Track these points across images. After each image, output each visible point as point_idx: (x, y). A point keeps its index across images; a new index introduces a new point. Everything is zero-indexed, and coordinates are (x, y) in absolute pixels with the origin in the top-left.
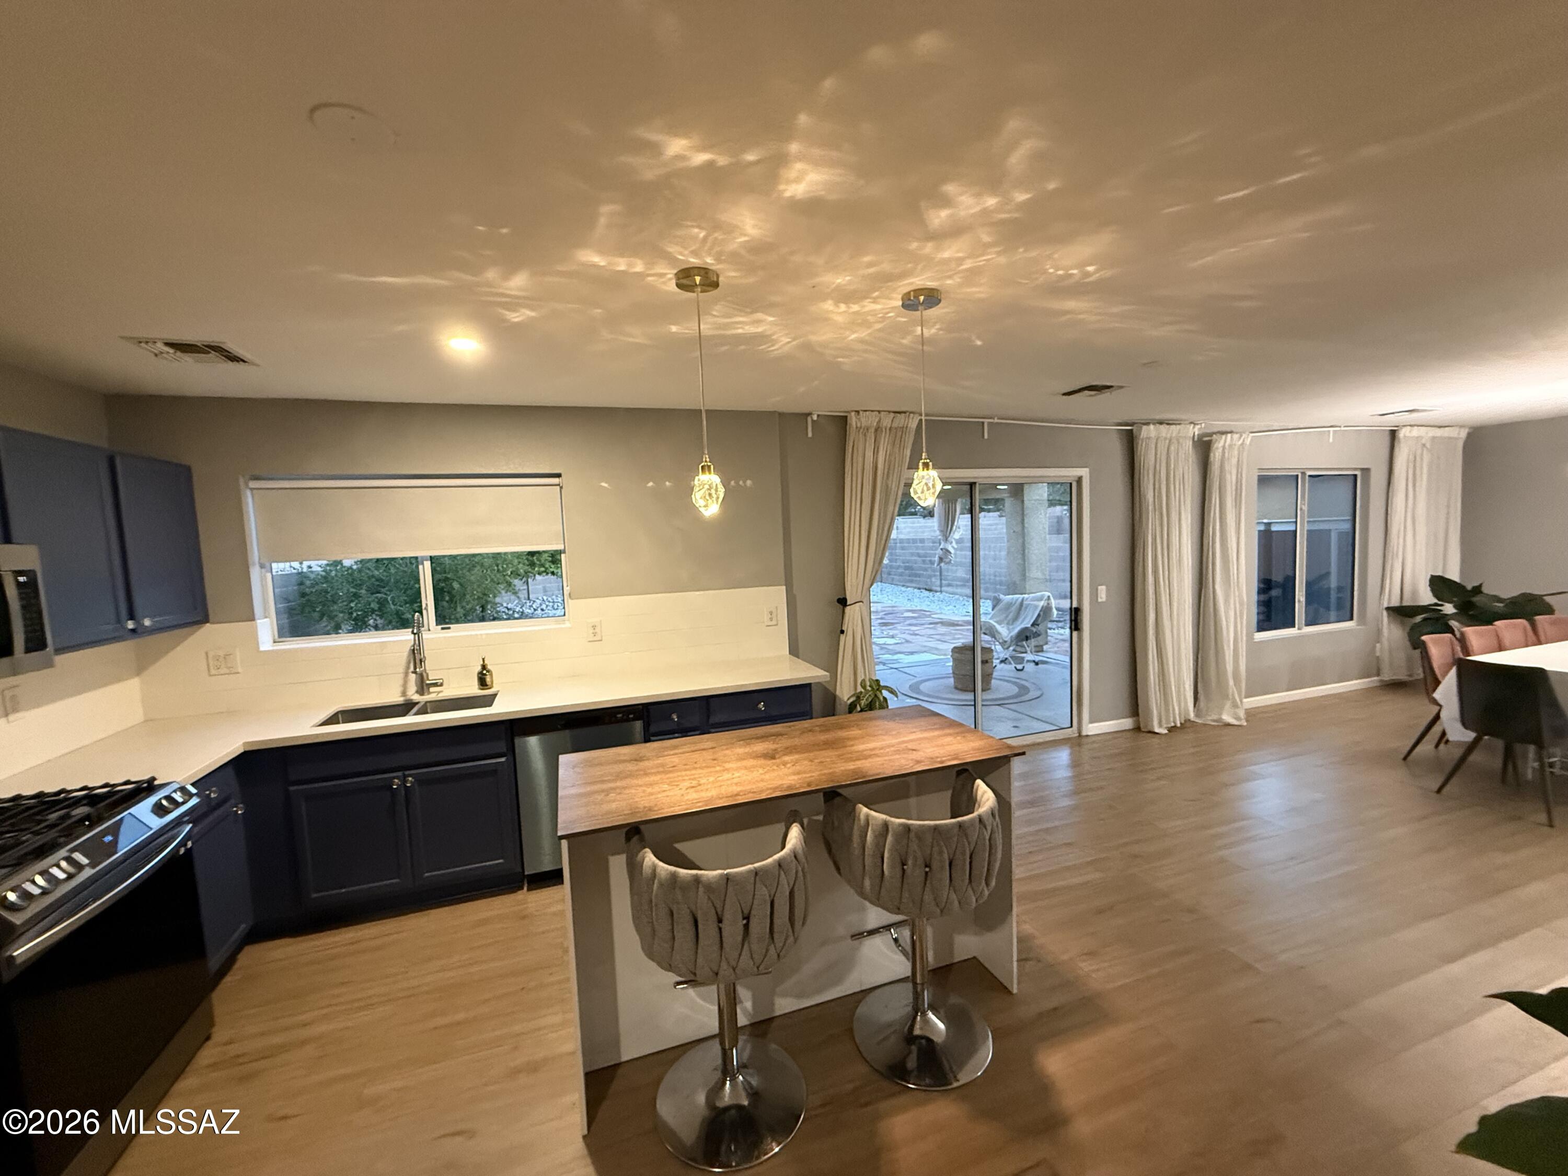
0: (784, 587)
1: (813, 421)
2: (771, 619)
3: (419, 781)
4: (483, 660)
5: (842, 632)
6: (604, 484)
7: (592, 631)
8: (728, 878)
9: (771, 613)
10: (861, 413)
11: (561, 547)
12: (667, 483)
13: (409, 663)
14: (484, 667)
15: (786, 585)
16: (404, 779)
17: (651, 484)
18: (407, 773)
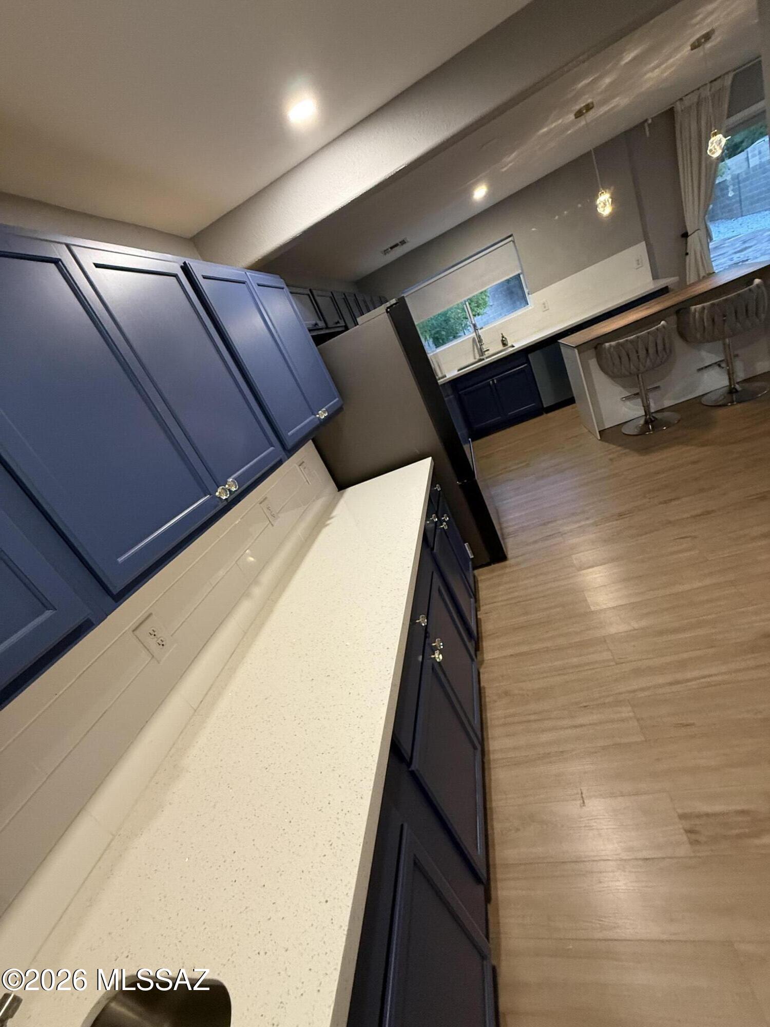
0: (644, 242)
1: (649, 125)
2: (638, 264)
3: (498, 381)
4: (502, 334)
5: (687, 254)
6: (533, 229)
7: (543, 306)
8: (638, 337)
9: (638, 260)
10: (684, 98)
11: (520, 271)
12: (565, 212)
13: (473, 346)
14: (503, 337)
15: (645, 240)
16: (493, 381)
17: (557, 217)
18: (494, 378)
